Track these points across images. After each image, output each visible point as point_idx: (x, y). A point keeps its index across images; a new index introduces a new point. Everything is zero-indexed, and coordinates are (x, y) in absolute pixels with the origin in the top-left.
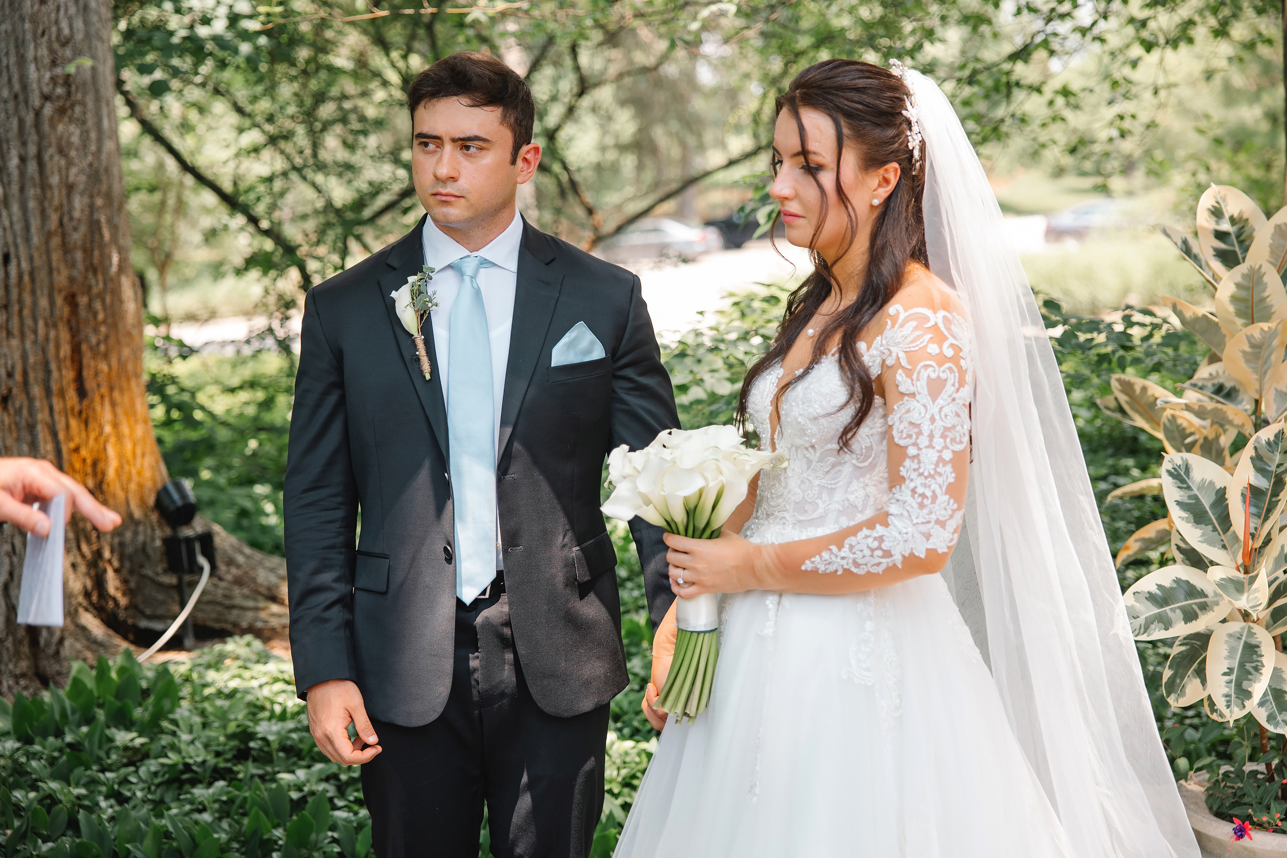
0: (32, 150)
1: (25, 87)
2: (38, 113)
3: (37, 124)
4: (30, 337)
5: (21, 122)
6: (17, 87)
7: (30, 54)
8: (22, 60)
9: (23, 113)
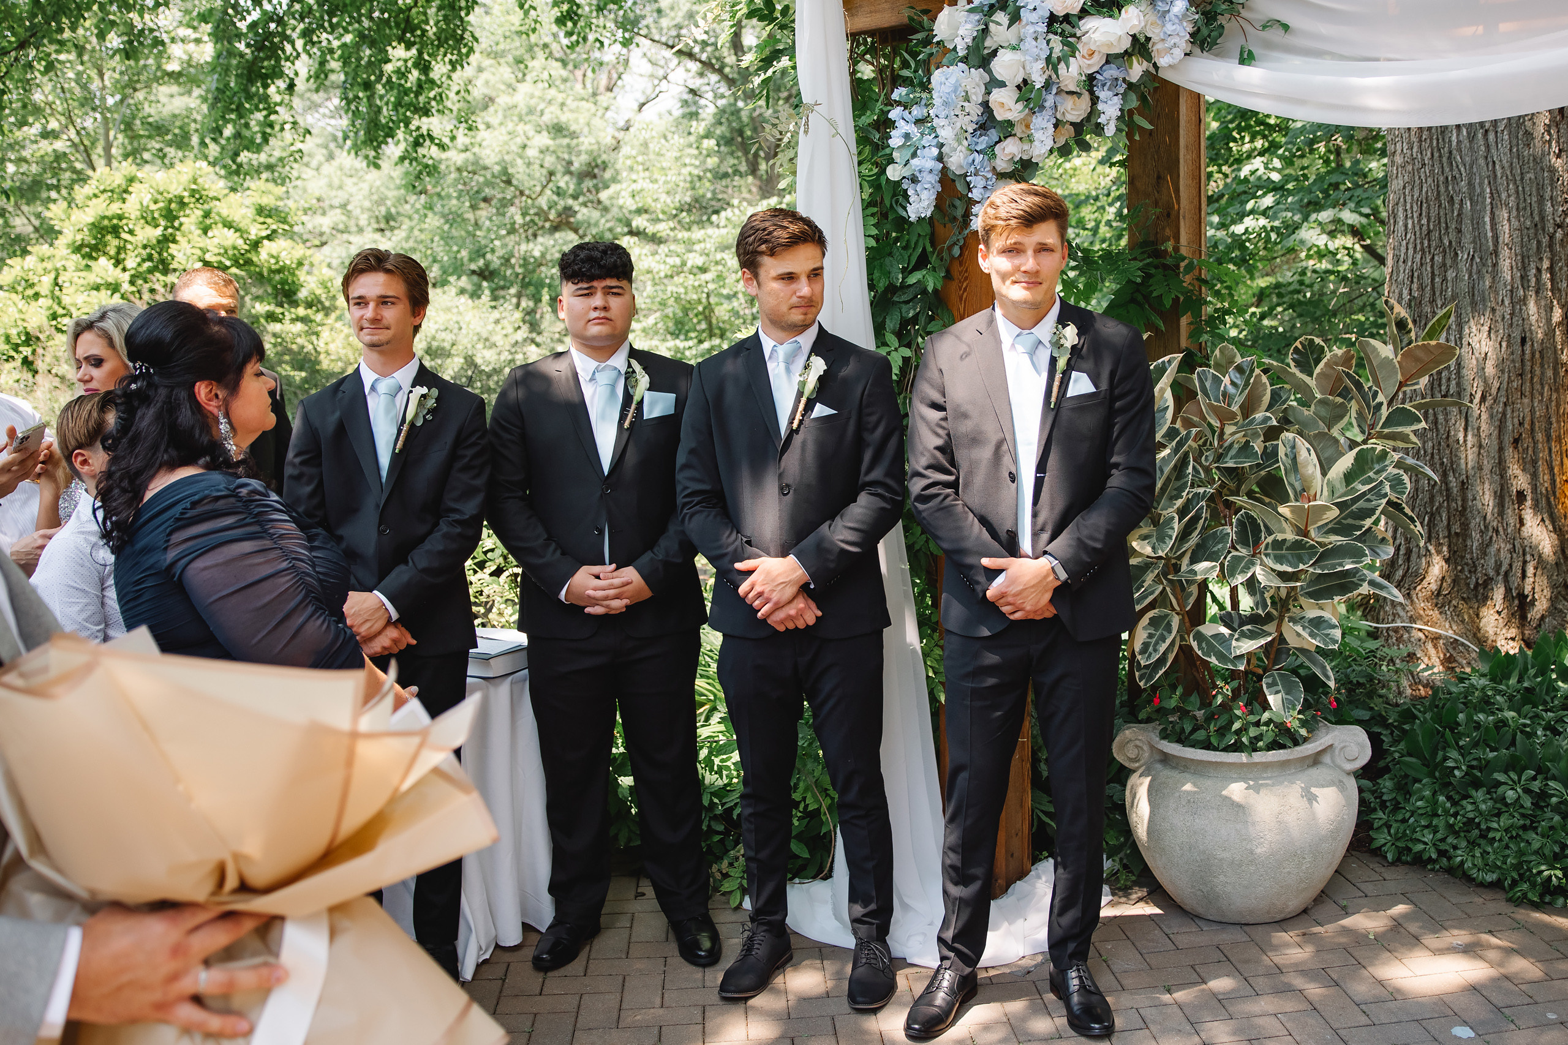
0: (1546, 264)
1: (1542, 218)
2: (1552, 237)
3: (1551, 245)
4: (1538, 397)
5: (1539, 243)
6: (1537, 219)
7: (1547, 196)
8: (1541, 200)
9: (1540, 237)
